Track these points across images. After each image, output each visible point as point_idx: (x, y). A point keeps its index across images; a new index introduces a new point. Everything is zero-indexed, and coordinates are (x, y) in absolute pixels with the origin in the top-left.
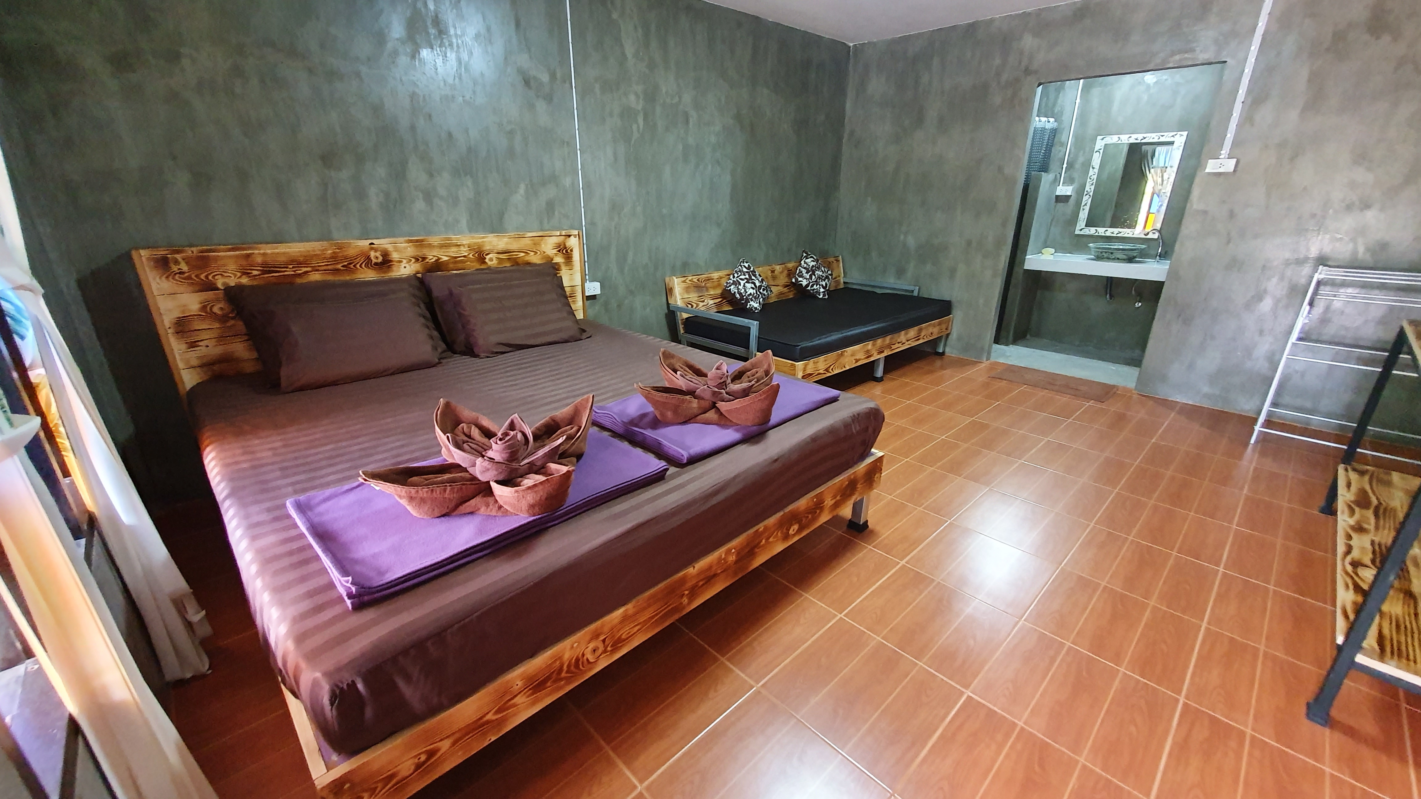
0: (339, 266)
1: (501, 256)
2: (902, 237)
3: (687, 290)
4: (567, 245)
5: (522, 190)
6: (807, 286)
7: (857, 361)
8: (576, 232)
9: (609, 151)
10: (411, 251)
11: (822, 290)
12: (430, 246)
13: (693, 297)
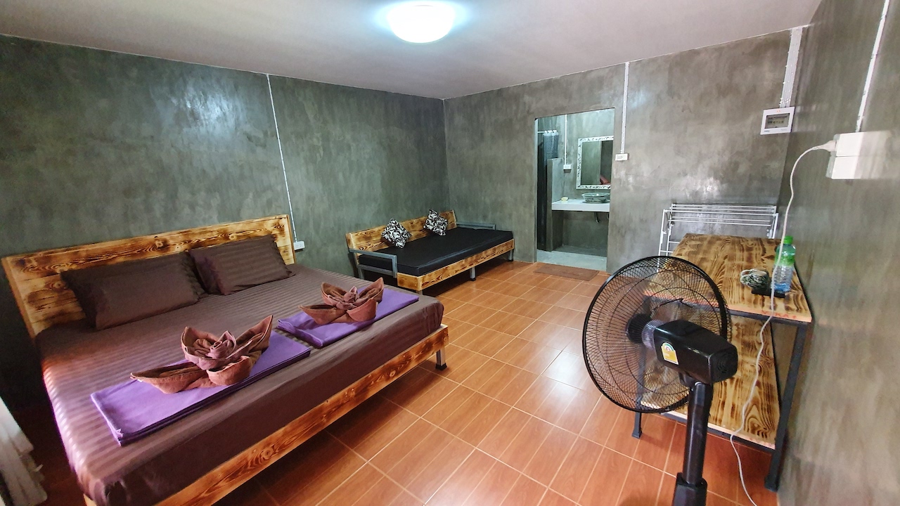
0: (136, 252)
1: (238, 234)
2: (483, 198)
3: (359, 239)
4: (280, 223)
5: (251, 195)
6: (433, 229)
7: (456, 271)
8: (285, 216)
9: (303, 169)
10: (181, 238)
11: (442, 231)
12: (194, 234)
13: (363, 243)
